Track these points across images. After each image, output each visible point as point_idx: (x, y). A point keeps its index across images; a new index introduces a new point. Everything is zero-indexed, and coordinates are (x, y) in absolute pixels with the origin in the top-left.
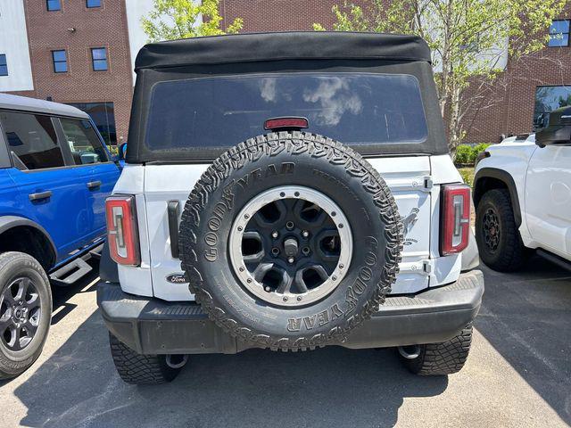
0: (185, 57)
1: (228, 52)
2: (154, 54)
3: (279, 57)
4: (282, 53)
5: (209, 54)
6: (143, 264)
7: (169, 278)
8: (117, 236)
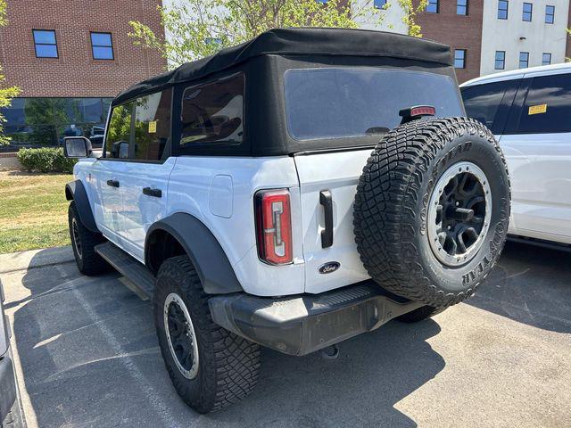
0: (311, 46)
1: (347, 45)
2: (282, 40)
3: (382, 54)
4: (384, 51)
5: (332, 45)
6: (296, 260)
7: (322, 270)
8: (275, 234)
